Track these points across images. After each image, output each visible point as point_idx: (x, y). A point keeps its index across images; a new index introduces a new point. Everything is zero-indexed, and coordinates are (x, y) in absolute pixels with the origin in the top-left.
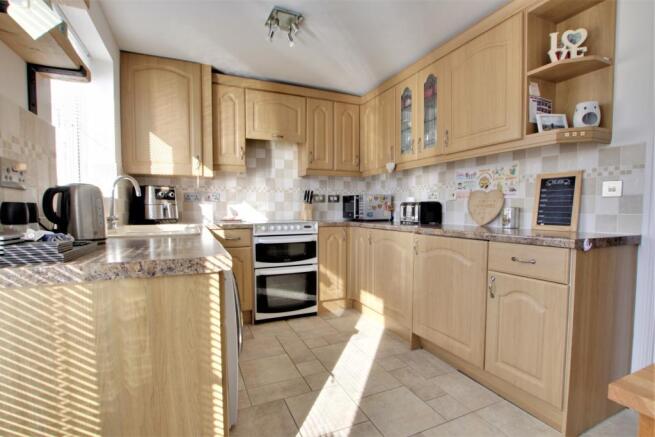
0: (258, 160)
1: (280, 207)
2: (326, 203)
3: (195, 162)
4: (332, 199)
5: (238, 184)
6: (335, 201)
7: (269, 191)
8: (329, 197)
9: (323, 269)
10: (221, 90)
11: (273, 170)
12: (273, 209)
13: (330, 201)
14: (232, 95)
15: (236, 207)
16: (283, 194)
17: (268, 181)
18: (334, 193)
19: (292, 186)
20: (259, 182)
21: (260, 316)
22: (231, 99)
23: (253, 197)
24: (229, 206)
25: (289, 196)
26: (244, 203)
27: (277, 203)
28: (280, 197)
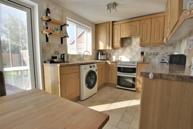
0: (128, 43)
1: (134, 57)
2: (152, 55)
3: (108, 46)
4: (154, 54)
5: (122, 51)
6: (156, 55)
7: (131, 52)
8: (153, 53)
9: (138, 77)
10: (115, 26)
11: (132, 46)
12: (132, 58)
13: (153, 55)
14: (117, 27)
15: (121, 57)
16: (135, 53)
17: (131, 49)
18: (156, 52)
19: (138, 50)
20: (128, 50)
21: (118, 86)
22: (117, 28)
23: (126, 54)
24: (119, 57)
25: (137, 53)
26: (123, 56)
27: (133, 56)
28: (134, 54)
